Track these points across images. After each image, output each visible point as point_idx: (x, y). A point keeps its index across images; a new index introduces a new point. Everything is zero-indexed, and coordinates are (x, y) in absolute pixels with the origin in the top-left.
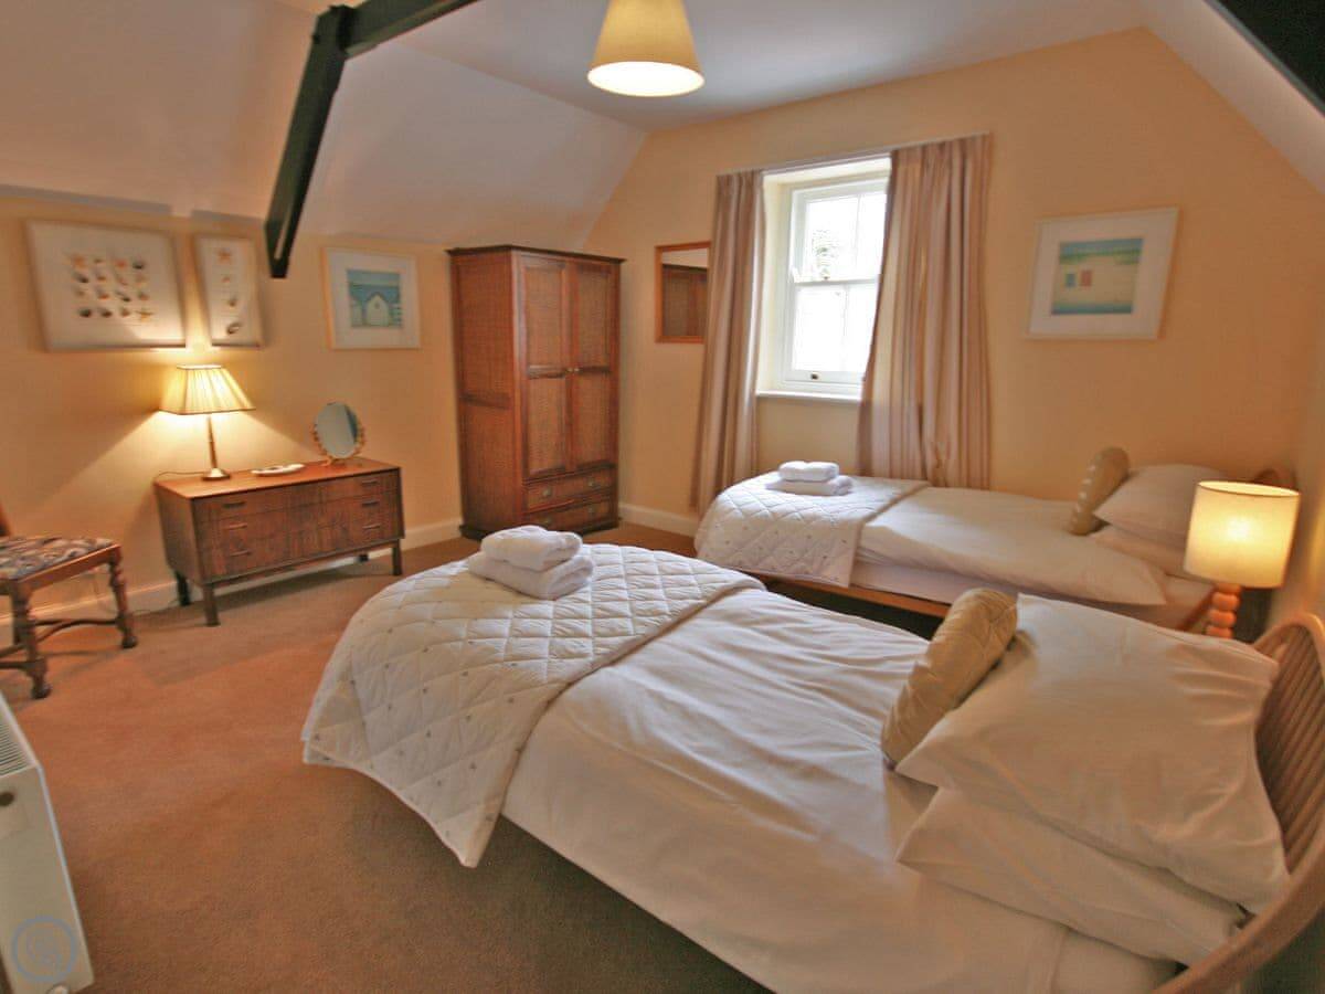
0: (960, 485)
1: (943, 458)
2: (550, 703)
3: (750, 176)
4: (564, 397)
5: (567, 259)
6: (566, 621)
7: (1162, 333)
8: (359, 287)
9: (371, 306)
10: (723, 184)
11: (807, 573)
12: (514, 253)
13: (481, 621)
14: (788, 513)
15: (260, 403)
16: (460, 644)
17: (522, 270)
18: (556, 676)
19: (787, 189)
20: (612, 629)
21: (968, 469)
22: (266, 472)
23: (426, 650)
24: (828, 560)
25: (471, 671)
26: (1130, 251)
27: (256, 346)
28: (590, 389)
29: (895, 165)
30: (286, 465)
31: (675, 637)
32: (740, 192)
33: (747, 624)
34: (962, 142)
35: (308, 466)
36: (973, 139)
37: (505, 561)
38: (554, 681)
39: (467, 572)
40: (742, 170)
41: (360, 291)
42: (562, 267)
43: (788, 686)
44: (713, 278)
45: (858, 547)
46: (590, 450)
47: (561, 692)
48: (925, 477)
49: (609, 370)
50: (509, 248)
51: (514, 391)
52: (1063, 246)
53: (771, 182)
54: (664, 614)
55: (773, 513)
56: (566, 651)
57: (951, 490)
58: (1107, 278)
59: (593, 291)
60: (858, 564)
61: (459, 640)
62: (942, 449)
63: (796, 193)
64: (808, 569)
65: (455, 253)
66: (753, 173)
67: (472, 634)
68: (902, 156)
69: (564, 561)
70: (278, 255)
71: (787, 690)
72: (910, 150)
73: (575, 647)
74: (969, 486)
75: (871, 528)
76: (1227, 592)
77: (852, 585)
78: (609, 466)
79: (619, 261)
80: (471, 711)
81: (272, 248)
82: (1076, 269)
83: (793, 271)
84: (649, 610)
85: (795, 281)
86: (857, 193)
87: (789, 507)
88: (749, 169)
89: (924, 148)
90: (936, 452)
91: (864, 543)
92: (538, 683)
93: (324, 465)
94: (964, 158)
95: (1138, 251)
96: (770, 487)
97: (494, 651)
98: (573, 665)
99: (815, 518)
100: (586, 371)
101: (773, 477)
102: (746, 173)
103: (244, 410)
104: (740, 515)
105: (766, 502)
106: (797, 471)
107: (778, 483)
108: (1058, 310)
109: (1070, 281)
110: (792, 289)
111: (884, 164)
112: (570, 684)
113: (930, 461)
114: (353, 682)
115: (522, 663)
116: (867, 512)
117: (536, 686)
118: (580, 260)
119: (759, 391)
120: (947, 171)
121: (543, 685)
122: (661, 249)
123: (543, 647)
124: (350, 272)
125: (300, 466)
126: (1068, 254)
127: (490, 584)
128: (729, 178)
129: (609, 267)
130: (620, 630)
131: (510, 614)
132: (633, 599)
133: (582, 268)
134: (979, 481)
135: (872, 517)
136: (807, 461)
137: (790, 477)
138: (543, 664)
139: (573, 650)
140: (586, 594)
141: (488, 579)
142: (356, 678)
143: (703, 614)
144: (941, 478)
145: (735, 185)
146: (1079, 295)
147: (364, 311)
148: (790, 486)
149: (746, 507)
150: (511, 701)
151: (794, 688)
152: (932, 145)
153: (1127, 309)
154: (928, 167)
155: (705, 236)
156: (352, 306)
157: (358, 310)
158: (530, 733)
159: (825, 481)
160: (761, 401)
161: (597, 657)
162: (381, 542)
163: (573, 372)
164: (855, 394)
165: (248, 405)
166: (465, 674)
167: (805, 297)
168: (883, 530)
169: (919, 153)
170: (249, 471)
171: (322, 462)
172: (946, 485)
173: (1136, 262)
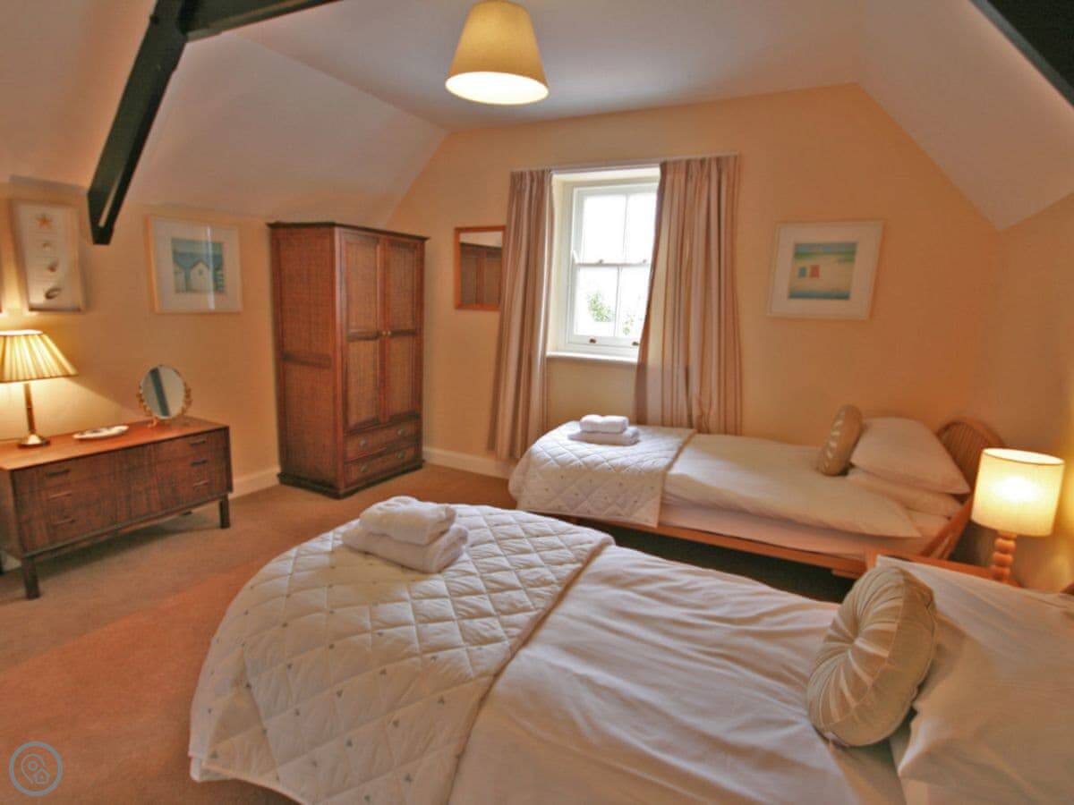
0: (719, 432)
1: (706, 410)
2: (483, 700)
3: (540, 174)
4: (378, 357)
5: (382, 236)
6: (464, 598)
7: (872, 315)
8: (183, 255)
9: (195, 272)
10: (517, 179)
11: (619, 515)
12: (337, 230)
13: (382, 607)
14: (597, 464)
15: (82, 367)
16: (368, 637)
17: (343, 243)
18: (480, 668)
19: (568, 187)
20: (512, 605)
21: (725, 421)
22: (88, 435)
23: (331, 647)
24: (639, 504)
25: (390, 667)
26: (847, 252)
27: (77, 310)
28: (400, 348)
29: (664, 173)
30: (109, 427)
31: (570, 607)
32: (531, 188)
33: (625, 586)
34: (718, 160)
35: (134, 427)
36: (727, 158)
37: (384, 535)
38: (482, 675)
39: (342, 546)
40: (534, 169)
41: (185, 258)
42: (378, 242)
43: (694, 654)
44: (509, 257)
45: (664, 492)
46: (399, 401)
47: (491, 686)
48: (691, 426)
49: (415, 333)
50: (332, 225)
51: (335, 352)
52: (797, 246)
53: (558, 179)
54: (552, 583)
55: (586, 464)
56: (478, 634)
57: (711, 436)
58: (830, 273)
59: (402, 265)
60: (665, 506)
61: (365, 631)
62: (706, 402)
63: (576, 190)
64: (622, 512)
65: (275, 227)
66: (543, 172)
67: (378, 624)
68: (670, 168)
69: (443, 533)
70: (102, 223)
71: (697, 660)
72: (675, 163)
73: (486, 630)
74: (726, 432)
75: (672, 476)
76: (1007, 538)
77: (660, 524)
78: (414, 416)
79: (423, 239)
80: (398, 714)
81: (94, 217)
82: (808, 263)
83: (573, 252)
84: (538, 579)
85: (577, 261)
86: (626, 193)
87: (599, 458)
88: (540, 168)
89: (688, 163)
90: (700, 403)
91: (668, 489)
92: (464, 679)
93: (149, 426)
94: (720, 172)
95: (853, 253)
96: (572, 438)
97: (408, 643)
98: (494, 652)
99: (623, 467)
100: (397, 334)
101: (572, 428)
102: (537, 172)
103: (67, 376)
104: (556, 465)
105: (577, 452)
106: (595, 424)
107: (578, 434)
108: (794, 295)
109: (802, 272)
110: (573, 268)
111: (655, 172)
112: (497, 675)
113: (695, 413)
114: (248, 686)
115: (442, 655)
116: (666, 461)
117: (464, 682)
118: (392, 237)
119: (549, 353)
120: (706, 184)
121: (471, 680)
122: (459, 230)
123: (452, 632)
124: (175, 241)
125: (124, 428)
126: (801, 252)
127: (371, 560)
128: (522, 176)
129: (416, 244)
130: (520, 606)
131: (406, 595)
132: (516, 568)
133: (392, 244)
134: (733, 428)
135: (670, 466)
136: (603, 415)
137: (589, 429)
138: (462, 652)
139: (486, 634)
140: (466, 562)
141: (366, 553)
142: (253, 681)
143: (582, 578)
144: (704, 425)
145: (528, 181)
146: (808, 284)
147: (187, 278)
148: (590, 436)
149: (558, 457)
150: (442, 701)
151: (701, 656)
152: (695, 160)
153: (843, 296)
154: (691, 177)
155: (502, 221)
156: (176, 273)
157: (182, 277)
158: (468, 736)
159: (622, 432)
160: (551, 360)
161: (513, 640)
162: (209, 498)
163: (386, 335)
164: (632, 356)
165: (71, 371)
166: (383, 672)
167: (583, 275)
168: (682, 477)
169: (683, 166)
170: (71, 434)
171: (148, 422)
172: (708, 432)
173: (852, 260)
